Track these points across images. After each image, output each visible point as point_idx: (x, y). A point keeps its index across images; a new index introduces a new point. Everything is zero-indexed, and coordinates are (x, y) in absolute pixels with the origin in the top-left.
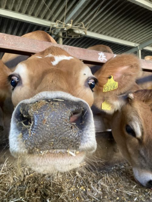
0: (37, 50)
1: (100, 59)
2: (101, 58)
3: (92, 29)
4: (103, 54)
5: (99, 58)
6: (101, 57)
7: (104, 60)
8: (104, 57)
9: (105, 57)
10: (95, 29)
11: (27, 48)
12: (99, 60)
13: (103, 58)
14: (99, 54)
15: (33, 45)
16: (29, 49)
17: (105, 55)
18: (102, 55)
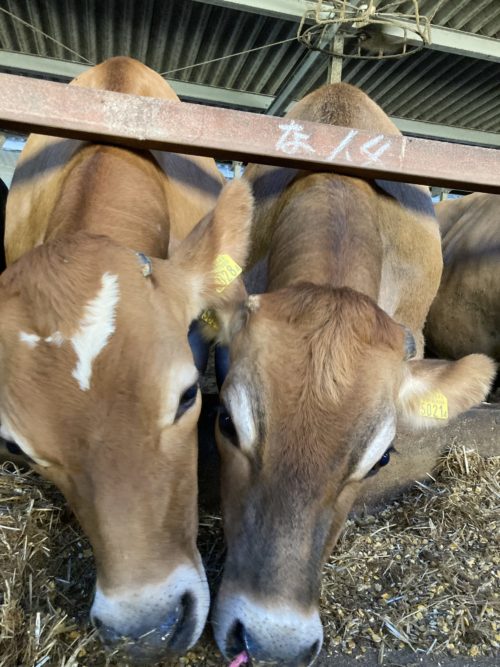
0: (43, 115)
1: (283, 147)
2: (289, 143)
3: (461, 23)
4: (301, 128)
5: (280, 142)
6: (290, 137)
7: (300, 148)
8: (301, 140)
9: (306, 137)
10: (474, 19)
11: (11, 107)
12: (280, 151)
13: (297, 144)
14: (281, 127)
15: (33, 97)
16: (16, 112)
17: (305, 131)
18: (292, 132)
